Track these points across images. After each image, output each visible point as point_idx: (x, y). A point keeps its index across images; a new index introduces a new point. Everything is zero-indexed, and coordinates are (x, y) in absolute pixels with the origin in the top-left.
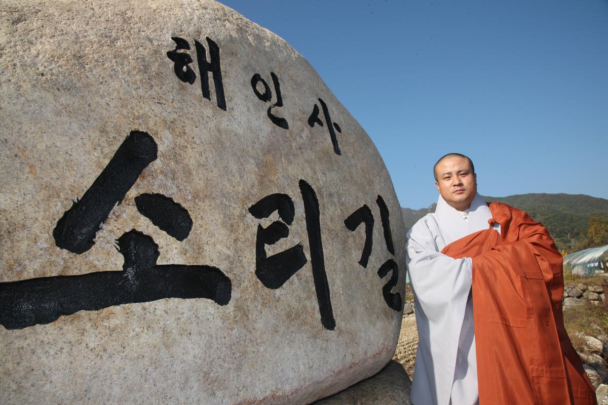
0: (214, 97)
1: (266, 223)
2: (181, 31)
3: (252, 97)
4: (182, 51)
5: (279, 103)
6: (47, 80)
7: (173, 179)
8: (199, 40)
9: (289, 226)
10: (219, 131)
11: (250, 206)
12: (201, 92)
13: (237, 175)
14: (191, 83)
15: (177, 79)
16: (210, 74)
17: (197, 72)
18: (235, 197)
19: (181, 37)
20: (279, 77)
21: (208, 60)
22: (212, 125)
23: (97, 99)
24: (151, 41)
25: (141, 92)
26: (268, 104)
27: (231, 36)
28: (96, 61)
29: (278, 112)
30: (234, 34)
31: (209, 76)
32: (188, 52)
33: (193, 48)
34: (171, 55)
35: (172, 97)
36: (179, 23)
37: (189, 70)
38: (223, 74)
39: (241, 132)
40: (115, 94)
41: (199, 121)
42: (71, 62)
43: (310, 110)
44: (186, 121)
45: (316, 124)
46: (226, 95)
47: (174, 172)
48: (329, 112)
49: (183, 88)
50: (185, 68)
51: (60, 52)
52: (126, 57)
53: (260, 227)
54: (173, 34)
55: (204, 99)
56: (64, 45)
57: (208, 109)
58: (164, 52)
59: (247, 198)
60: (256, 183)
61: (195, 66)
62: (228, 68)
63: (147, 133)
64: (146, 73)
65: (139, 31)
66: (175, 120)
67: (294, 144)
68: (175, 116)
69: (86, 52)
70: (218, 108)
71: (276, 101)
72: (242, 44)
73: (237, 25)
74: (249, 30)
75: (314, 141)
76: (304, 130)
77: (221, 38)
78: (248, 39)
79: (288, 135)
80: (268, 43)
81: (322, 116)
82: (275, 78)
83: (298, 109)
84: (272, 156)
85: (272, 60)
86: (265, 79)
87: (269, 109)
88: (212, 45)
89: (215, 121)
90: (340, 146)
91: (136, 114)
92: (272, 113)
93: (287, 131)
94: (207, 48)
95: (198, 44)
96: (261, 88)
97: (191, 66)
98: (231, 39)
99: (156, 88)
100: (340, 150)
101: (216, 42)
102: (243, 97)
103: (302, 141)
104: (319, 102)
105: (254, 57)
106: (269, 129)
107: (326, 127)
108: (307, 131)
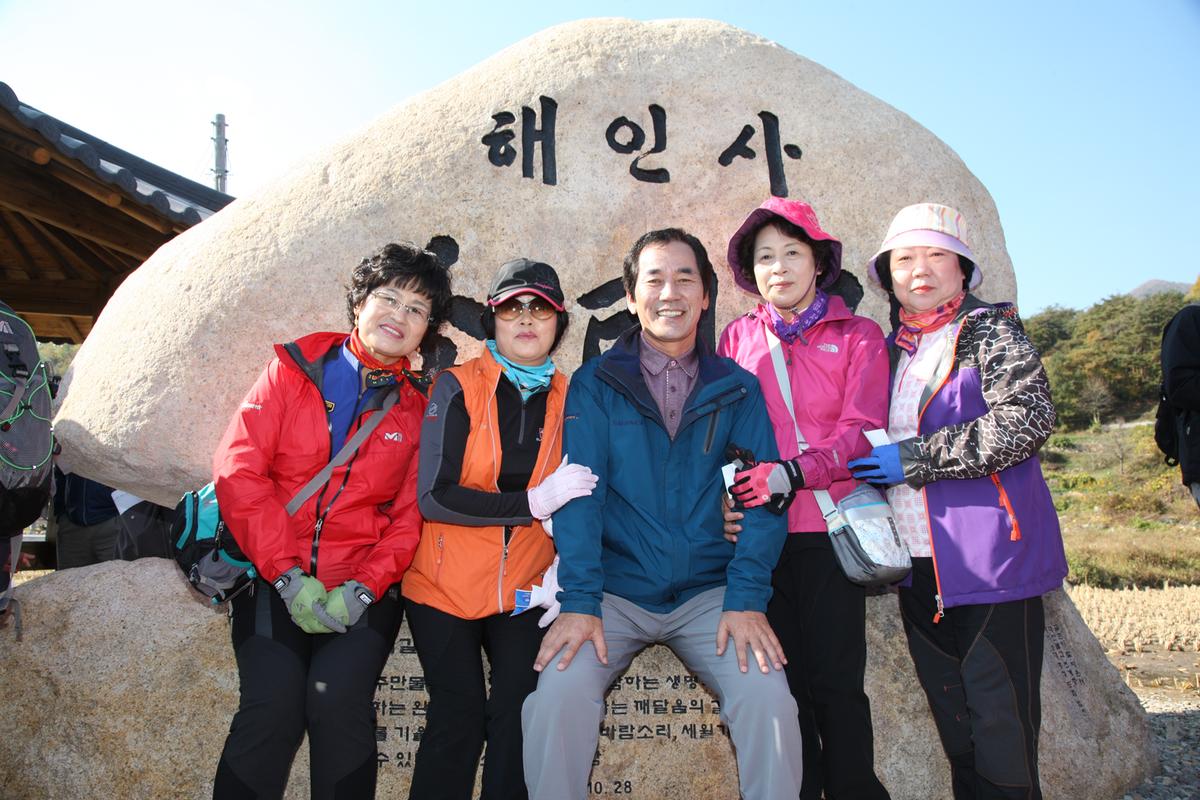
0: (539, 173)
1: (603, 314)
2: (506, 102)
3: (604, 154)
4: (503, 128)
5: (659, 148)
6: (359, 209)
7: (475, 278)
8: (529, 105)
10: (540, 213)
11: (580, 295)
12: (521, 173)
14: (509, 165)
15: (490, 166)
16: (538, 145)
17: (519, 147)
19: (506, 110)
20: (666, 107)
21: (538, 126)
22: (530, 208)
23: (401, 214)
24: (466, 130)
25: (444, 194)
26: (634, 155)
28: (404, 175)
29: (655, 161)
31: (535, 147)
32: (511, 127)
33: (518, 119)
34: (486, 140)
35: (481, 190)
36: (507, 92)
37: (511, 152)
38: (557, 138)
39: (575, 207)
40: (418, 204)
41: (513, 209)
42: (380, 186)
43: (730, 139)
44: (497, 213)
45: (737, 158)
46: (557, 163)
47: (476, 271)
48: (782, 128)
49: (497, 175)
50: (502, 150)
51: (372, 177)
52: (434, 160)
53: (593, 319)
54: (495, 111)
55: (524, 180)
57: (530, 189)
58: (479, 139)
59: (578, 286)
60: (593, 266)
61: (517, 144)
62: (567, 127)
63: (448, 237)
64: (453, 171)
65: (455, 123)
66: (482, 214)
67: (677, 201)
68: (483, 210)
69: (396, 169)
70: (543, 184)
71: (653, 146)
72: (599, 83)
73: (603, 54)
74: (623, 53)
75: (725, 186)
76: (704, 174)
77: (563, 88)
78: (616, 69)
79: (665, 191)
80: (658, 59)
81: (757, 142)
82: (658, 113)
83: (700, 144)
84: (627, 227)
85: (658, 84)
86: (635, 120)
87: (636, 162)
88: (549, 105)
89: (536, 203)
90: (789, 182)
91: (438, 219)
92: (639, 166)
93: (666, 185)
94: (538, 111)
95: (528, 113)
96: (624, 136)
97: (512, 143)
98: (581, 82)
99: (463, 185)
100: (789, 188)
101: (554, 98)
102: (588, 158)
103: (695, 193)
104: (759, 118)
105: (619, 94)
106: (628, 191)
107: (761, 157)
108: (711, 176)
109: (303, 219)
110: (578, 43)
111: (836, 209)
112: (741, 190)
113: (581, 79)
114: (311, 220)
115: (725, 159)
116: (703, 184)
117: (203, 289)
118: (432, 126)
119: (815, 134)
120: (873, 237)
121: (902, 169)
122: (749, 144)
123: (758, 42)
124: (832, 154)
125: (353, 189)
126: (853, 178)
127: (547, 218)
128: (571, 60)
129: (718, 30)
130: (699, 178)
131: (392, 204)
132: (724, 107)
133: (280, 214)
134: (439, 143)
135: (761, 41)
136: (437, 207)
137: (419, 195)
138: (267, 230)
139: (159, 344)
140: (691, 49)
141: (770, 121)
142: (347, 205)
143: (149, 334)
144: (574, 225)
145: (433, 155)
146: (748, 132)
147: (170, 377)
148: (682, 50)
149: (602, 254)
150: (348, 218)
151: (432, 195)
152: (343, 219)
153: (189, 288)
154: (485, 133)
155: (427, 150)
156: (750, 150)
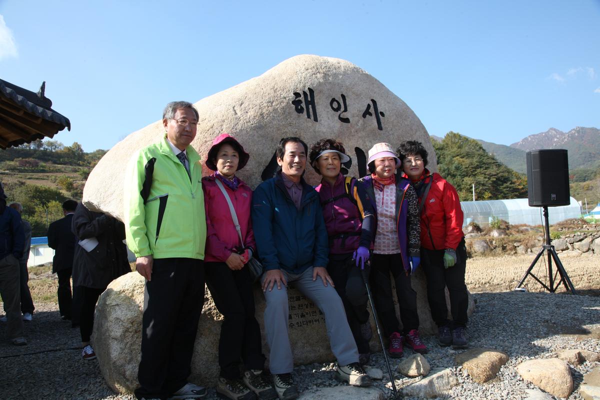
0: (312, 117)
2: (298, 88)
3: (331, 112)
4: (298, 99)
5: (346, 110)
8: (305, 90)
9: (348, 170)
10: (315, 132)
12: (306, 116)
14: (302, 113)
15: (296, 113)
16: (310, 106)
17: (304, 107)
19: (298, 92)
20: (346, 95)
21: (309, 99)
22: (311, 130)
23: (269, 129)
24: (285, 98)
25: (283, 123)
26: (339, 112)
27: (320, 82)
28: (268, 114)
29: (345, 115)
30: (321, 80)
32: (300, 98)
33: (302, 96)
34: (294, 102)
35: (295, 122)
37: (302, 108)
38: (316, 104)
39: (325, 130)
40: (275, 126)
41: (306, 130)
42: (260, 118)
43: (365, 108)
45: (367, 116)
46: (318, 114)
48: (378, 106)
49: (299, 116)
50: (299, 107)
51: (256, 114)
52: (277, 109)
54: (294, 91)
55: (308, 119)
56: (256, 111)
57: (310, 123)
58: (291, 102)
61: (303, 105)
62: (319, 100)
64: (285, 114)
65: (281, 95)
67: (353, 130)
70: (314, 121)
71: (344, 110)
72: (325, 85)
73: (324, 73)
74: (329, 73)
75: (366, 125)
76: (359, 120)
77: (315, 85)
78: (329, 79)
79: (349, 126)
80: (341, 77)
81: (372, 110)
82: (343, 97)
83: (357, 110)
84: (340, 138)
85: (342, 87)
86: (338, 100)
87: (340, 115)
88: (310, 90)
89: (312, 128)
90: (383, 125)
91: (283, 132)
92: (341, 117)
93: (349, 124)
94: (308, 94)
95: (305, 93)
96: (335, 105)
98: (320, 84)
99: (289, 120)
100: (383, 127)
101: (313, 89)
102: (326, 113)
103: (357, 127)
104: (371, 101)
105: (332, 90)
106: (339, 126)
107: (374, 116)
108: (361, 122)
109: (233, 129)
110: (314, 67)
112: (370, 127)
114: (236, 129)
115: (364, 116)
116: (359, 124)
118: (272, 95)
122: (370, 111)
124: (393, 116)
125: (249, 118)
127: (317, 134)
128: (314, 74)
130: (358, 122)
131: (266, 125)
132: (362, 97)
133: (222, 125)
134: (277, 102)
136: (282, 128)
137: (274, 122)
140: (348, 74)
141: (374, 103)
145: (276, 107)
146: (369, 106)
148: (345, 73)
151: (279, 123)
152: (248, 130)
154: (292, 100)
155: (274, 104)
156: (370, 113)
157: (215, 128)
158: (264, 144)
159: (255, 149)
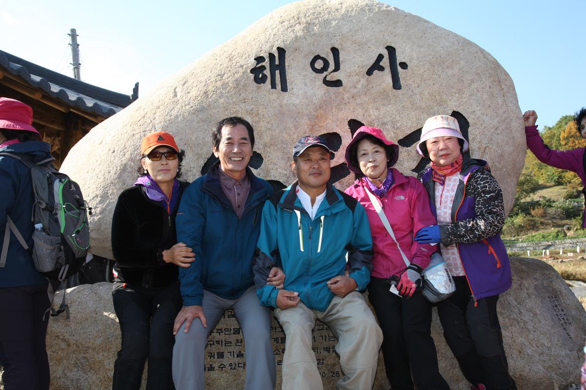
0: (279, 87)
2: (261, 51)
3: (311, 75)
4: (260, 65)
5: (337, 69)
6: (193, 109)
8: (272, 52)
9: (335, 153)
10: (281, 106)
12: (270, 87)
13: (293, 129)
14: (264, 83)
15: (255, 84)
16: (277, 72)
17: (268, 74)
18: (291, 142)
19: (261, 55)
20: (339, 47)
21: (277, 63)
22: (276, 104)
23: (214, 110)
24: (242, 66)
25: (234, 100)
26: (324, 74)
28: (214, 91)
29: (334, 76)
32: (264, 64)
33: (267, 60)
34: (252, 71)
35: (251, 96)
36: (261, 46)
37: (265, 77)
38: (287, 68)
39: (297, 102)
40: (222, 105)
41: (268, 105)
42: (203, 97)
43: (372, 62)
44: (260, 107)
45: (375, 71)
46: (288, 81)
49: (259, 88)
50: (261, 76)
51: (198, 93)
52: (228, 83)
54: (256, 55)
55: (272, 90)
56: (200, 90)
57: (275, 94)
58: (249, 71)
60: (308, 130)
61: (267, 72)
62: (291, 62)
64: (237, 88)
65: (237, 63)
66: (253, 108)
67: (347, 96)
68: (253, 106)
69: (210, 88)
70: (281, 92)
71: (334, 69)
72: (306, 39)
73: (307, 23)
74: (316, 21)
75: (370, 86)
76: (360, 81)
77: (288, 42)
78: (313, 30)
79: (341, 91)
80: (334, 23)
81: (385, 62)
82: (335, 51)
83: (357, 66)
84: (323, 110)
85: (335, 36)
86: (324, 56)
87: (325, 77)
88: (281, 51)
89: (278, 102)
90: (402, 82)
91: (232, 112)
92: (327, 79)
93: (341, 88)
94: (276, 55)
95: (271, 56)
96: (319, 64)
97: (265, 72)
98: (297, 39)
99: (243, 94)
100: (402, 85)
101: (284, 48)
102: (302, 77)
103: (355, 90)
104: (386, 50)
105: (316, 44)
106: (323, 92)
107: (388, 70)
108: (363, 81)
109: (167, 115)
110: (294, 17)
111: (426, 93)
112: (378, 87)
113: (296, 37)
114: (171, 116)
115: (369, 72)
116: (359, 86)
117: (121, 151)
118: (225, 65)
119: (415, 55)
120: (446, 106)
121: (460, 69)
122: (381, 64)
123: (384, 8)
124: (424, 65)
125: (190, 99)
126: (434, 76)
127: (284, 108)
128: (291, 27)
129: (364, 3)
130: (357, 83)
131: (209, 106)
132: (368, 45)
133: (155, 113)
134: (229, 74)
135: (386, 7)
136: (231, 106)
137: (222, 100)
138: (150, 121)
139: (102, 180)
140: (350, 16)
141: (391, 50)
142: (187, 107)
143: (96, 175)
144: (297, 111)
145: (227, 81)
146: (380, 57)
147: (109, 195)
148: (346, 17)
149: (312, 124)
150: (189, 113)
151: (228, 100)
152: (186, 115)
153: (114, 151)
154: (252, 68)
155: (224, 78)
156: (382, 66)
157: (147, 116)
158: (206, 130)
159: (193, 138)
